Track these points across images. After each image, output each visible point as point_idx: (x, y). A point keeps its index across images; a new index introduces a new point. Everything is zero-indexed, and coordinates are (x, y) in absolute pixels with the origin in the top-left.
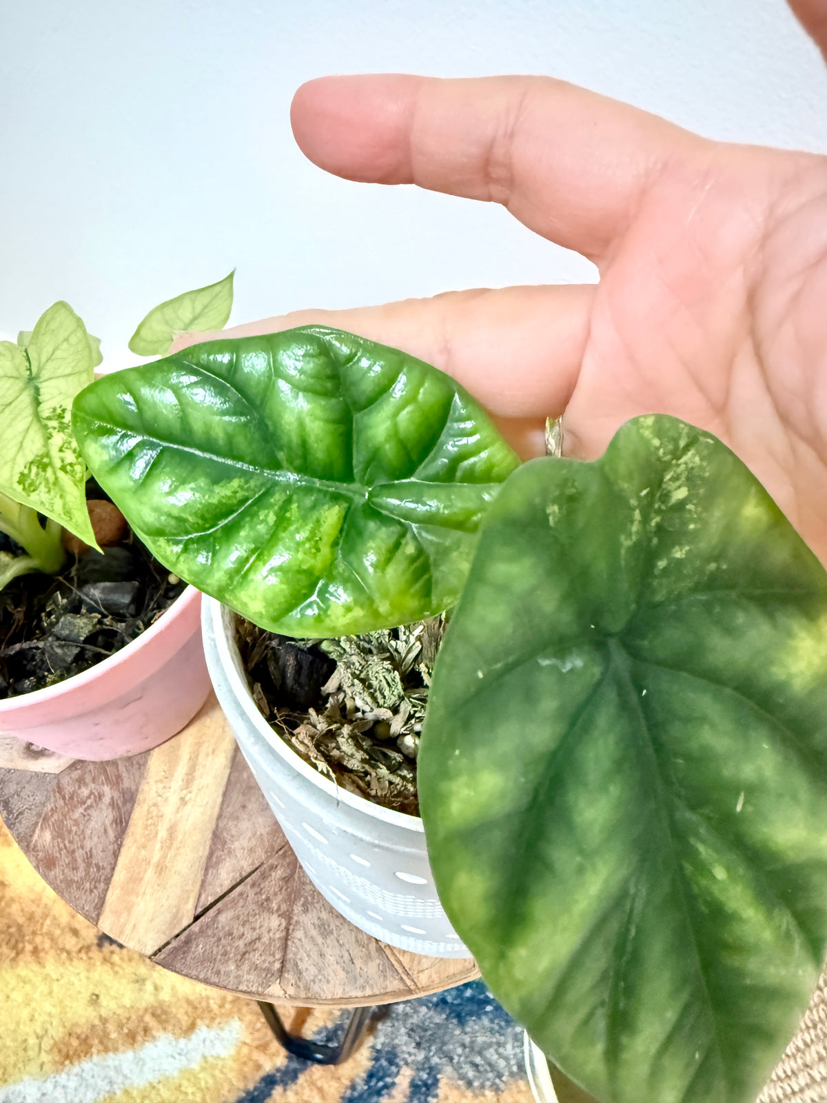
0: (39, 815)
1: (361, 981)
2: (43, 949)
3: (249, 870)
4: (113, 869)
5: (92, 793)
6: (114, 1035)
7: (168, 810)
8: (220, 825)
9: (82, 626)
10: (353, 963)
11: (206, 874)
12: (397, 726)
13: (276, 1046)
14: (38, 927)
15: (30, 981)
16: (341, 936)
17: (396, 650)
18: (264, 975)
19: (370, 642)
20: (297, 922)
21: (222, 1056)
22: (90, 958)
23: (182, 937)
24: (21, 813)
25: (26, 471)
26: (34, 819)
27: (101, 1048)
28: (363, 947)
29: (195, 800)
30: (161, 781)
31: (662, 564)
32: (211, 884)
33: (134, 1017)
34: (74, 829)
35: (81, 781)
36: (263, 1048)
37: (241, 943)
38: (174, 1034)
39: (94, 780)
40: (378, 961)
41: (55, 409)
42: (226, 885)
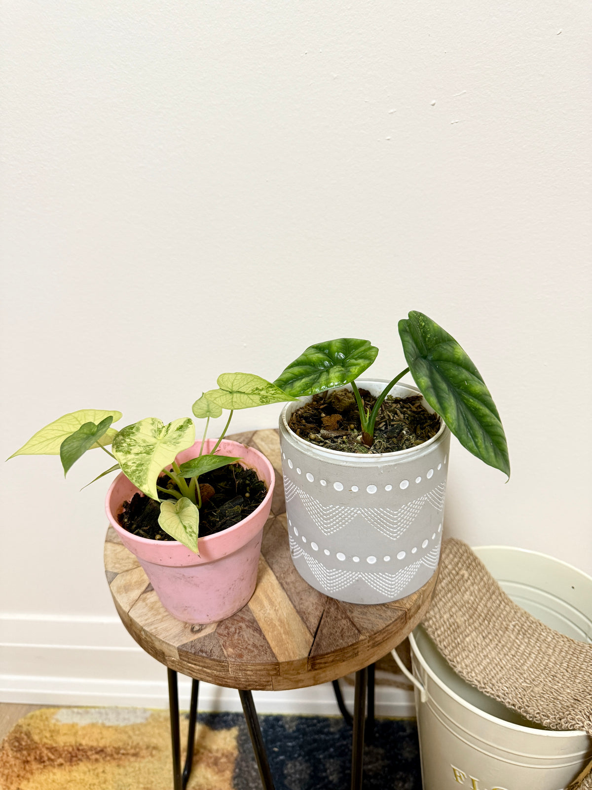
0: (220, 646)
3: (321, 614)
4: (268, 643)
5: (236, 628)
7: (273, 616)
8: (297, 609)
11: (306, 624)
16: (371, 611)
20: (352, 617)
23: (315, 644)
24: (211, 650)
26: (219, 649)
29: (280, 607)
30: (261, 610)
32: (310, 626)
34: (240, 642)
35: (227, 628)
37: (338, 634)
39: (232, 624)
42: (317, 623)
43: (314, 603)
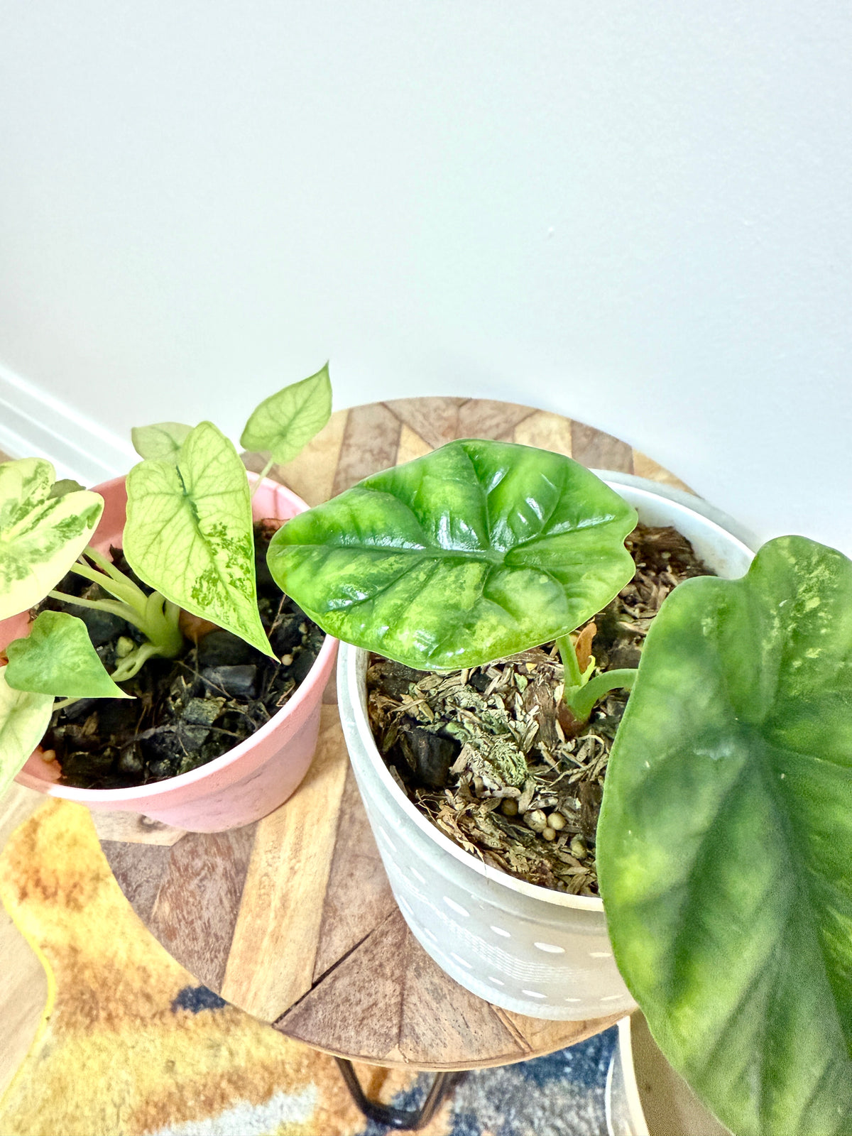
0: (157, 887)
1: (476, 1044)
2: (117, 1016)
3: (361, 937)
4: (231, 939)
5: (205, 865)
6: (190, 1103)
7: (280, 879)
8: (331, 893)
9: (210, 709)
10: (468, 1027)
11: (320, 942)
12: (524, 804)
13: (354, 1110)
14: (111, 992)
15: (106, 1049)
16: (455, 1001)
17: (515, 730)
18: (383, 1040)
19: (491, 723)
20: (411, 987)
21: (300, 1123)
22: (164, 1024)
23: (302, 1004)
24: (139, 886)
25: (198, 586)
26: (152, 892)
27: (179, 1116)
28: (476, 1011)
29: (304, 870)
30: (270, 851)
31: (797, 664)
32: (324, 951)
33: (210, 1084)
34: (191, 900)
35: (194, 853)
36: (341, 1113)
37: (359, 1009)
38: (251, 1100)
39: (206, 852)
40: (491, 1025)
41: (215, 527)
42: (341, 952)
43: (367, 900)
